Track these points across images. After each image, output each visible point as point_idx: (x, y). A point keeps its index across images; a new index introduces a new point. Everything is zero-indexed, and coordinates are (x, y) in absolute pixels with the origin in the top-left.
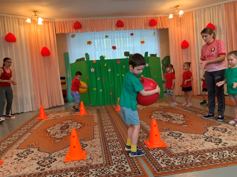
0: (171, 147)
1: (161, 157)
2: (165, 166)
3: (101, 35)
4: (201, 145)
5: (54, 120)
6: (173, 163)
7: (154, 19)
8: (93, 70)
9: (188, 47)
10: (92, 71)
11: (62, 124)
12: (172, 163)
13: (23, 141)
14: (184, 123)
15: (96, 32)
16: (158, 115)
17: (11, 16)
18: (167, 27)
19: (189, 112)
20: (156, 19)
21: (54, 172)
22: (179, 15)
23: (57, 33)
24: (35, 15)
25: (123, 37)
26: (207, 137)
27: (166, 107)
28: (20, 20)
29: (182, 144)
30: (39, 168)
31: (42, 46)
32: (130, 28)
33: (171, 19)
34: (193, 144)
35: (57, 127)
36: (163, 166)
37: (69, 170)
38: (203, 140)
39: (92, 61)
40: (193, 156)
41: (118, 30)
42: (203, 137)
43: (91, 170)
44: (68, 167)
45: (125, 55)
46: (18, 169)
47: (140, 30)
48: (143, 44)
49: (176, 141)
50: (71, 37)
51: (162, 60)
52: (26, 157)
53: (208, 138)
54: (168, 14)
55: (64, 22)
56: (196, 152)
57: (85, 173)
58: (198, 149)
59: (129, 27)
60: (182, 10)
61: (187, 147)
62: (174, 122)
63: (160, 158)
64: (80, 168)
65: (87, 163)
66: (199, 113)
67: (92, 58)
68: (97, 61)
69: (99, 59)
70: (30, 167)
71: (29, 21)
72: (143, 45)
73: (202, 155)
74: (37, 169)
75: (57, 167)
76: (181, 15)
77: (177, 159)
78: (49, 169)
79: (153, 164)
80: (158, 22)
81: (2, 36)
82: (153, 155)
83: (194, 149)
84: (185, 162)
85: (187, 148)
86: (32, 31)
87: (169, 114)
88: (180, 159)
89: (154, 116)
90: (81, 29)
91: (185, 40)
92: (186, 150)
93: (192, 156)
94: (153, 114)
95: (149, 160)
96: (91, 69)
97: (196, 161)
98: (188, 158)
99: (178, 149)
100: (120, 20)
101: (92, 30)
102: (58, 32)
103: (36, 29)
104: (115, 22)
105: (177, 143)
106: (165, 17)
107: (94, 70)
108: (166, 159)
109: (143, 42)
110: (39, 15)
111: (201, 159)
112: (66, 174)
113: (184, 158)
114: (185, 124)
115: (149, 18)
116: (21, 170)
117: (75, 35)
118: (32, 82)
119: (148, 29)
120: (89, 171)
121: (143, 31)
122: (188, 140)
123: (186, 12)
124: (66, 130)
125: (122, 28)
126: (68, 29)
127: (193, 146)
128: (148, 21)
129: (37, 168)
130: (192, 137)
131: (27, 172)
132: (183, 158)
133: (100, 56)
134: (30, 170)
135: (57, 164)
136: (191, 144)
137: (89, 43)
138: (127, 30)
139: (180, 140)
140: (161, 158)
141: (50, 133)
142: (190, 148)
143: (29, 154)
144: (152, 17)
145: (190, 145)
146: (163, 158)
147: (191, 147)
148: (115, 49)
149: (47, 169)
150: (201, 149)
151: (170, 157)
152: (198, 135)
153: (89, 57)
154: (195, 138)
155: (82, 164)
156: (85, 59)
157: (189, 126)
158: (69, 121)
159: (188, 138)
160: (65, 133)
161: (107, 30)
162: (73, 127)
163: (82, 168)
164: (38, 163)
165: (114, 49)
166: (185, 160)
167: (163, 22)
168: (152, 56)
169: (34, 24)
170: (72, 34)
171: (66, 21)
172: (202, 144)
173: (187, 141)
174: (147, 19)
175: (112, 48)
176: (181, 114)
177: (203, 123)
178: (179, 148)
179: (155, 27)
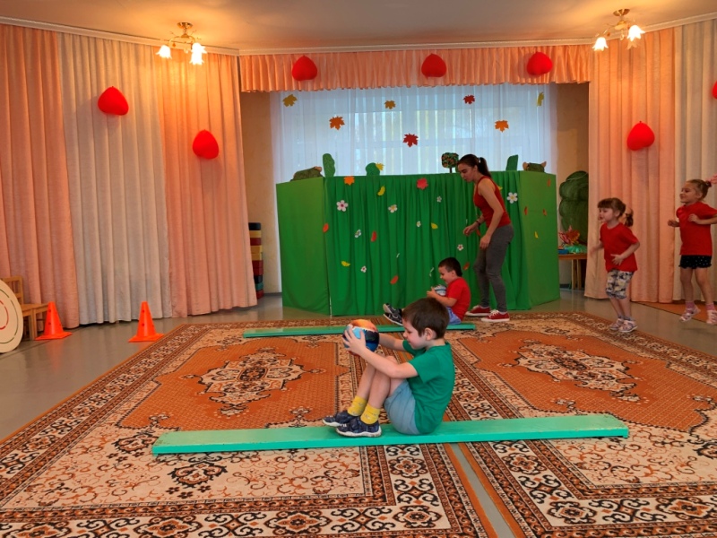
0: (581, 466)
1: (550, 493)
2: (561, 523)
3: (374, 99)
4: (682, 466)
5: (222, 348)
6: (587, 517)
7: (545, 53)
8: (342, 206)
9: (652, 147)
10: (339, 208)
11: (245, 362)
12: (584, 516)
13: (133, 405)
14: (626, 388)
15: (358, 89)
16: (542, 358)
17: (116, 38)
18: (585, 80)
19: (644, 354)
20: (550, 52)
21: (217, 506)
22: (626, 41)
23: (243, 90)
24: (185, 36)
25: (441, 108)
26: (704, 441)
27: (568, 334)
28: (142, 48)
29: (619, 457)
30: (177, 489)
31: (198, 128)
32: (466, 79)
33: (600, 53)
34: (658, 461)
35: (232, 372)
36: (557, 522)
37: (263, 504)
38: (689, 450)
39: (342, 178)
40: (657, 500)
41: (427, 85)
42: (689, 441)
43: (326, 512)
44: (259, 494)
45: (444, 164)
46: (118, 485)
47: (497, 86)
48: (502, 130)
49: (598, 446)
50: (283, 103)
51: (562, 185)
52: (142, 454)
53: (708, 444)
54: (592, 36)
55: (267, 58)
56: (666, 489)
57: (308, 517)
58: (673, 481)
59: (463, 78)
60: (639, 23)
61: (635, 468)
62: (592, 383)
63: (544, 496)
64: (293, 503)
65: (314, 490)
66: (676, 360)
67: (342, 170)
68: (356, 178)
69: (364, 173)
70: (151, 482)
71: (165, 52)
72: (502, 133)
73: (686, 499)
74: (171, 491)
75: (227, 492)
76: (636, 39)
77: (600, 504)
78: (205, 496)
79: (522, 514)
80: (556, 62)
81: (90, 98)
82: (523, 483)
83: (660, 477)
84: (628, 518)
85: (637, 474)
86: (172, 82)
87: (577, 356)
88: (611, 507)
89: (529, 359)
90: (316, 79)
91: (643, 122)
92: (631, 478)
93: (653, 502)
94: (525, 354)
95: (511, 499)
96: (338, 204)
97: (665, 517)
98: (640, 505)
99: (605, 473)
100: (435, 53)
101: (347, 84)
102: (247, 88)
103: (183, 76)
104: (417, 60)
105: (601, 454)
106: (578, 46)
107: (346, 205)
108: (565, 503)
109: (502, 125)
110: (195, 36)
111: (684, 512)
112: (253, 515)
113: (626, 503)
114: (629, 394)
115: (527, 50)
116: (126, 492)
117: (295, 99)
118: (166, 234)
119: (522, 84)
120: (320, 513)
121: (504, 90)
122: (640, 447)
123: (653, 32)
124: (257, 382)
125: (440, 80)
126: (278, 79)
127: (658, 467)
128: (525, 57)
129: (171, 488)
130: (654, 439)
131: (142, 499)
132: (620, 505)
133: (367, 164)
134: (151, 493)
135: (226, 484)
136: (649, 460)
137: (337, 123)
138: (454, 87)
139: (614, 444)
140: (548, 496)
141: (209, 387)
142: (647, 475)
143: (150, 446)
144: (536, 47)
145: (647, 464)
146: (556, 499)
147: (648, 471)
148: (414, 145)
149: (198, 496)
150: (685, 480)
151: (578, 497)
152: (673, 434)
153: (335, 165)
154: (663, 443)
155: (300, 491)
156: (323, 173)
157: (641, 400)
158: (267, 356)
159: (638, 441)
160: (252, 391)
161: (391, 86)
162: (276, 373)
163: (299, 502)
164: (173, 474)
165: (410, 145)
166: (629, 511)
167: (572, 63)
168: (530, 170)
169: (180, 61)
170: (287, 96)
171: (271, 56)
172: (688, 464)
173: (635, 451)
174: (522, 51)
175: (405, 141)
176: (617, 359)
177: (690, 394)
178: (608, 471)
179: (546, 78)
